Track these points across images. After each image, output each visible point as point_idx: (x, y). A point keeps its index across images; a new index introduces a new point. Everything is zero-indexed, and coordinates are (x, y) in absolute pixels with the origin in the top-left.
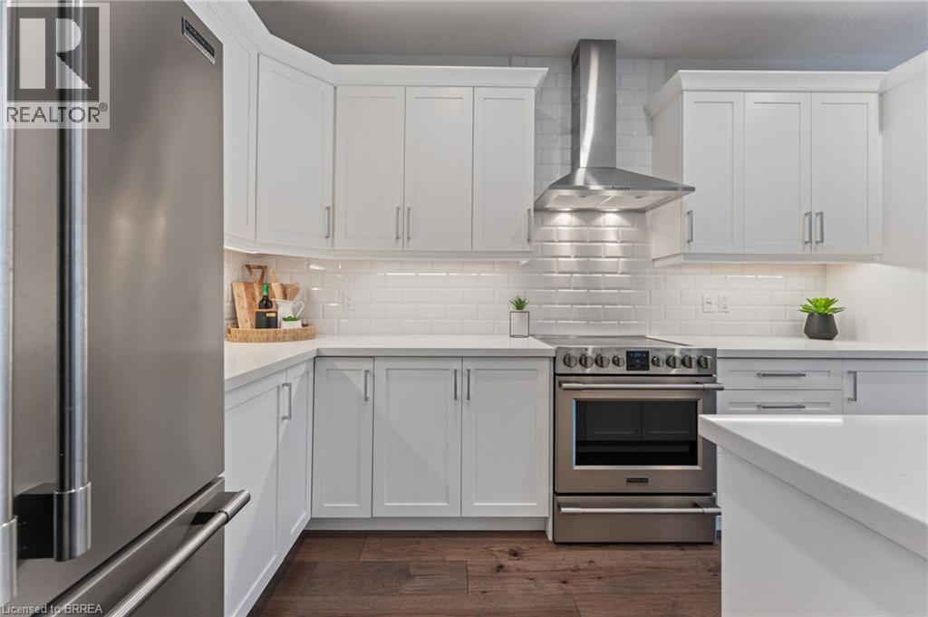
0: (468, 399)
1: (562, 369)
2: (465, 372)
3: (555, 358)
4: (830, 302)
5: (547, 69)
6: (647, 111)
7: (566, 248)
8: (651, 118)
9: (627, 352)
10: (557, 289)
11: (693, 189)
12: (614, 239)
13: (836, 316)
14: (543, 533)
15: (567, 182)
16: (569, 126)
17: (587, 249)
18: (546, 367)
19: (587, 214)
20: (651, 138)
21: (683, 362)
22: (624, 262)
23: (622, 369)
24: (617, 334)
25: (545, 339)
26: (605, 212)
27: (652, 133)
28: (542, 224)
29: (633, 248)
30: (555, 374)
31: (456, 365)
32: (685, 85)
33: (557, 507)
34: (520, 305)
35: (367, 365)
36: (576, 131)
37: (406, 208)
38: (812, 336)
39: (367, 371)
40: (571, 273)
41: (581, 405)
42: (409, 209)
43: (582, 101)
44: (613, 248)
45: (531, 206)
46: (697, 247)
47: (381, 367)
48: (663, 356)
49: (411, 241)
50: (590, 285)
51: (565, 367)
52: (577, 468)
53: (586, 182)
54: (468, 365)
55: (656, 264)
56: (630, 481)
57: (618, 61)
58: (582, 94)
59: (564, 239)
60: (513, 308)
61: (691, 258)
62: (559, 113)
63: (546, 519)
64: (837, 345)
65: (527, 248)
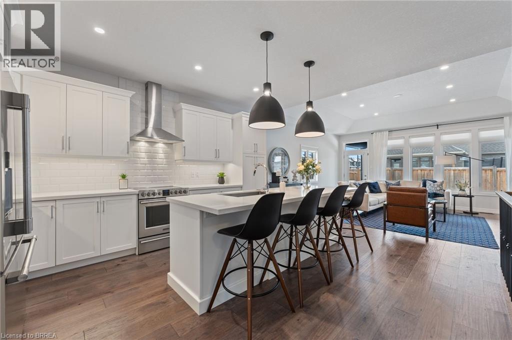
0: (104, 211)
1: (141, 197)
2: (102, 202)
3: (138, 194)
4: (223, 174)
5: (135, 93)
6: (173, 110)
7: (143, 155)
8: (175, 112)
9: (163, 191)
10: (140, 170)
11: (184, 141)
12: (162, 152)
13: (225, 177)
14: (135, 254)
15: (143, 133)
16: (144, 110)
17: (152, 156)
18: (135, 198)
19: (152, 143)
20: (174, 119)
21: (179, 192)
22: (166, 161)
23: (161, 196)
24: (163, 186)
25: (134, 189)
26: (158, 143)
27: (175, 117)
28: (133, 146)
29: (169, 156)
30: (139, 200)
31: (98, 200)
32: (183, 107)
33: (139, 243)
34: (124, 177)
35: (53, 204)
36: (147, 112)
37: (68, 137)
38: (220, 183)
39: (52, 206)
40: (146, 164)
41: (147, 208)
42: (69, 137)
43: (149, 103)
44: (162, 156)
45: (129, 140)
46: (187, 158)
47: (59, 204)
48: (173, 191)
49: (71, 151)
50: (153, 169)
51: (142, 196)
52: (146, 229)
53: (152, 135)
54: (103, 199)
55: (177, 162)
56: (164, 229)
57: (162, 90)
58: (149, 100)
59: (143, 151)
60: (120, 178)
61: (185, 161)
62: (140, 103)
63: (135, 248)
64: (225, 185)
65: (127, 156)
